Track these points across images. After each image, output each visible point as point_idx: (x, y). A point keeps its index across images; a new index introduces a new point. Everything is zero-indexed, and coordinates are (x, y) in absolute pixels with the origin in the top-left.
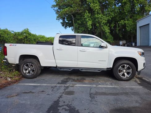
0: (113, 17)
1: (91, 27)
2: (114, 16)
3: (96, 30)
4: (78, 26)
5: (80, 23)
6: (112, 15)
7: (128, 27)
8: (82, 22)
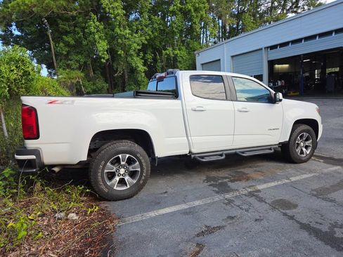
0: (151, 39)
1: (107, 57)
2: (152, 36)
3: (115, 65)
4: (67, 49)
5: (72, 42)
6: (149, 35)
7: (180, 62)
8: (78, 43)
